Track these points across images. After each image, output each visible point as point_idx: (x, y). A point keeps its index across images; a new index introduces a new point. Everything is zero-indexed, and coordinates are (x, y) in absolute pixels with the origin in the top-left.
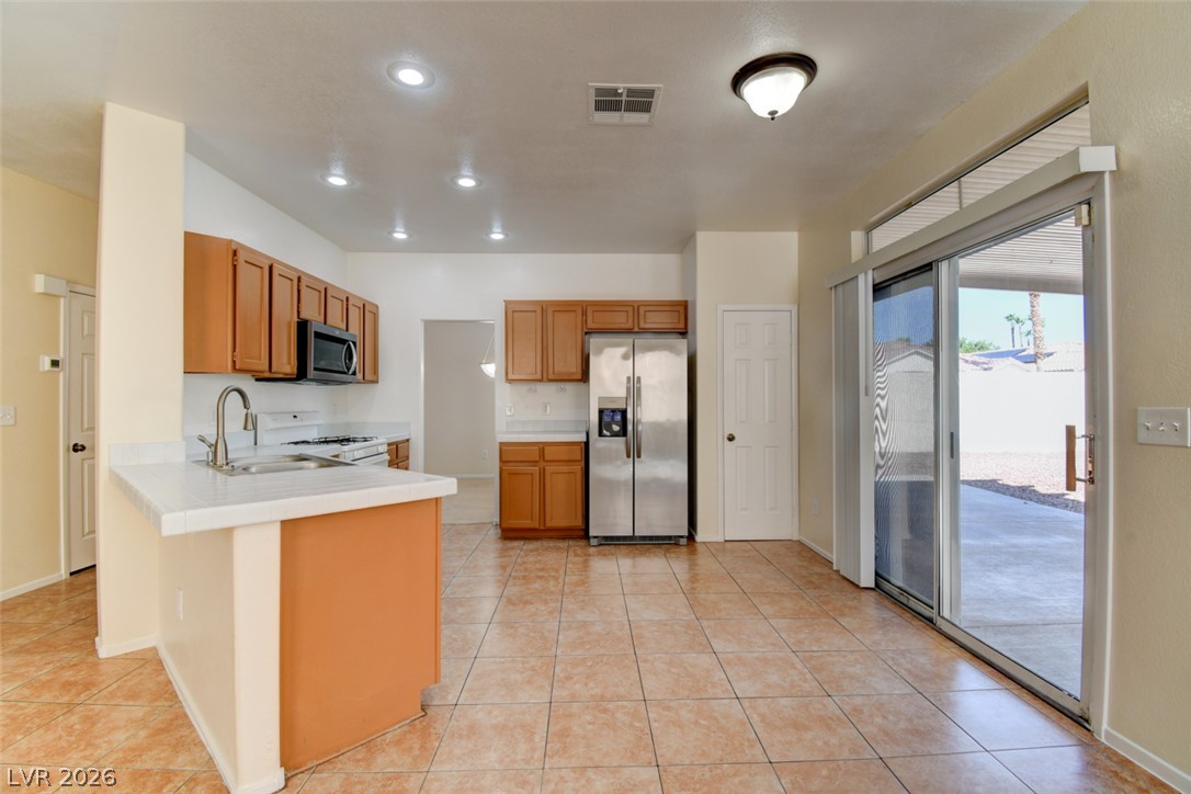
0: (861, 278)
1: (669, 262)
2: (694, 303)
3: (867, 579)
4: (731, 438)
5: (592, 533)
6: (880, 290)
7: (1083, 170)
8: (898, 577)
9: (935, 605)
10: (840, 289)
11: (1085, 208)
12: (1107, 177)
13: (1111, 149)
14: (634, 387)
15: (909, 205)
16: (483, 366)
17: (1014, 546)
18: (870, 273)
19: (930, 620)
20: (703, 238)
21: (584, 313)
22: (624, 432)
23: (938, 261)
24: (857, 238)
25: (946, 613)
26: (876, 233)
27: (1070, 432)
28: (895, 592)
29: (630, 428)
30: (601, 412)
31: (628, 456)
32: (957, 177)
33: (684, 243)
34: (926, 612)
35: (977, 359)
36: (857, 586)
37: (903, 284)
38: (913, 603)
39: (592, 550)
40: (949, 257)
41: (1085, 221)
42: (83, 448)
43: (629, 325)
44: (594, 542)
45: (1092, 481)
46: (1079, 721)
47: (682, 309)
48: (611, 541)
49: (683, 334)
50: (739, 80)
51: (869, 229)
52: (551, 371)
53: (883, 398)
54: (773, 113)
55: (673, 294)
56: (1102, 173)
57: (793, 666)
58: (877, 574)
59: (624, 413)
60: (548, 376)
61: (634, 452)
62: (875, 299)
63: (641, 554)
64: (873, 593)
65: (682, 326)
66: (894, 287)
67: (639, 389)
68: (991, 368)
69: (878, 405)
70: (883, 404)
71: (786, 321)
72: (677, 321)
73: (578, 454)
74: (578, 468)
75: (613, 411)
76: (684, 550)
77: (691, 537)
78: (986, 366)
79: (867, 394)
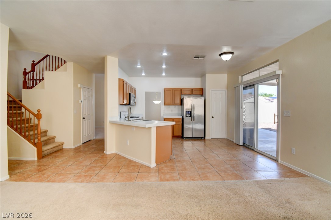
0: (241, 86)
1: (199, 79)
2: (205, 89)
3: (241, 144)
4: (213, 117)
5: (184, 137)
6: (244, 88)
7: (276, 74)
8: (247, 143)
9: (254, 147)
10: (236, 88)
11: (277, 79)
12: (281, 75)
13: (281, 71)
14: (193, 107)
15: (250, 73)
16: (154, 101)
17: (272, 140)
18: (242, 85)
19: (253, 149)
20: (207, 75)
21: (181, 91)
22: (191, 116)
23: (255, 84)
24: (240, 77)
25: (256, 148)
26: (244, 77)
27: (275, 114)
28: (246, 145)
29: (192, 115)
30: (186, 112)
31: (192, 121)
32: (259, 69)
33: (203, 76)
34: (252, 148)
35: (269, 99)
36: (239, 145)
37: (249, 88)
38: (250, 147)
39: (184, 140)
40: (257, 84)
41: (277, 81)
42: (85, 118)
43: (191, 93)
44: (184, 138)
45: (278, 122)
46: (276, 160)
47: (202, 90)
48: (188, 139)
49: (202, 95)
50: (220, 55)
51: (242, 76)
52: (174, 103)
53: (245, 109)
54: (226, 61)
55: (199, 86)
56: (280, 75)
57: (229, 155)
58: (243, 143)
59: (191, 112)
60: (173, 104)
61: (193, 120)
62: (243, 90)
63: (195, 141)
64: (242, 147)
65: (202, 93)
66: (247, 88)
67: (194, 107)
68: (273, 101)
69: (244, 110)
70: (245, 110)
71: (224, 93)
72: (201, 92)
73: (181, 120)
74: (181, 123)
75: (188, 112)
76: (203, 140)
77: (204, 138)
78: (272, 101)
79: (241, 108)
